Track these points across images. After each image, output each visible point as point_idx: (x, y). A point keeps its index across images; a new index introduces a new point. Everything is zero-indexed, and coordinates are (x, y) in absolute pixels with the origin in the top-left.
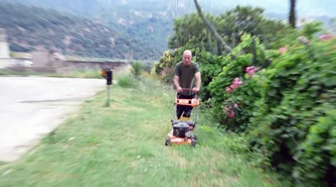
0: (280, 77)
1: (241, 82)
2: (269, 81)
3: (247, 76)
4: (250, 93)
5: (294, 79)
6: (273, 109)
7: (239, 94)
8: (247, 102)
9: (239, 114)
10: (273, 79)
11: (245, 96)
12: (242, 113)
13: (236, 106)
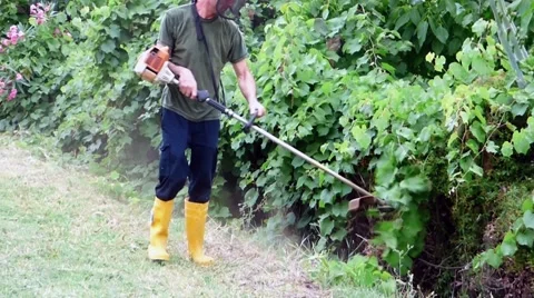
0: (119, 21)
1: (21, 33)
2: (100, 27)
3: (32, 21)
4: (42, 52)
5: (145, 22)
6: (112, 75)
7: (23, 56)
8: (38, 70)
9: (26, 92)
10: (107, 23)
11: (34, 59)
12: (30, 91)
13: (19, 77)
